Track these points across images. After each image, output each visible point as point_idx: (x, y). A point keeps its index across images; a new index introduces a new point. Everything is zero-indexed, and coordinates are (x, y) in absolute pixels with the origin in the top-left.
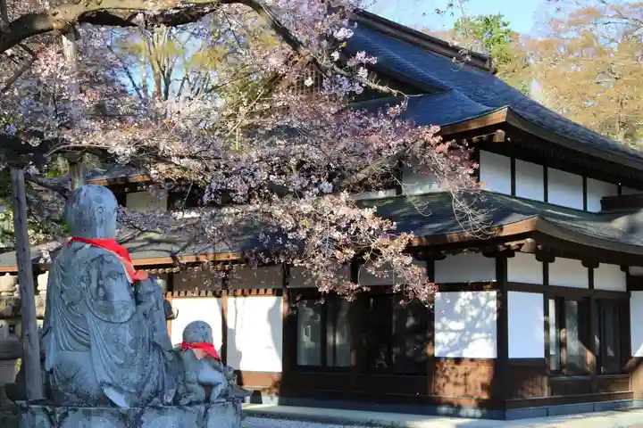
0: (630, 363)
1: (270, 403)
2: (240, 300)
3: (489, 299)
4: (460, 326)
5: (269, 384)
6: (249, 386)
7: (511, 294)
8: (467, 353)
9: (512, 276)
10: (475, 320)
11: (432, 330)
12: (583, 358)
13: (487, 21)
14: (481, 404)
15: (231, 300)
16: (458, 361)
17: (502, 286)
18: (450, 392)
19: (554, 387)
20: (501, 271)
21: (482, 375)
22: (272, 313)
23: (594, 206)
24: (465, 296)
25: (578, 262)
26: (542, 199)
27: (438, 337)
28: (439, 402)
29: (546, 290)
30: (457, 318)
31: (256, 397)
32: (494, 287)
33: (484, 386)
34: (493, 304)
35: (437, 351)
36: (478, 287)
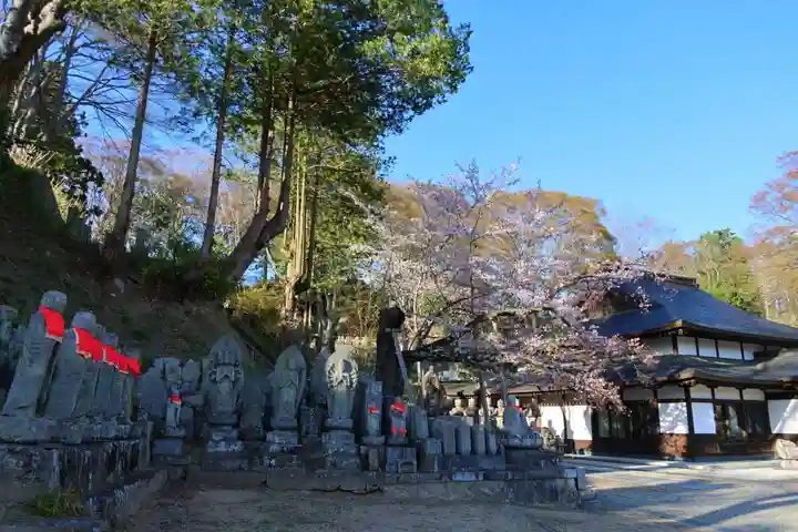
0: (771, 437)
1: (588, 454)
2: (571, 407)
3: (682, 406)
4: (670, 419)
5: (587, 445)
6: (578, 447)
7: (693, 404)
8: (676, 431)
9: (693, 395)
10: (678, 416)
11: (659, 421)
12: (741, 434)
13: (720, 234)
14: (683, 455)
15: (566, 407)
16: (671, 435)
17: (689, 401)
18: (669, 449)
19: (722, 448)
20: (687, 392)
21: (682, 442)
22: (586, 413)
23: (749, 356)
24: (672, 405)
25: (733, 388)
26: (715, 356)
27: (661, 424)
28: (664, 454)
29: (714, 401)
30: (669, 415)
31: (582, 451)
32: (685, 401)
33: (684, 447)
34: (685, 409)
35: (662, 430)
36: (677, 401)
